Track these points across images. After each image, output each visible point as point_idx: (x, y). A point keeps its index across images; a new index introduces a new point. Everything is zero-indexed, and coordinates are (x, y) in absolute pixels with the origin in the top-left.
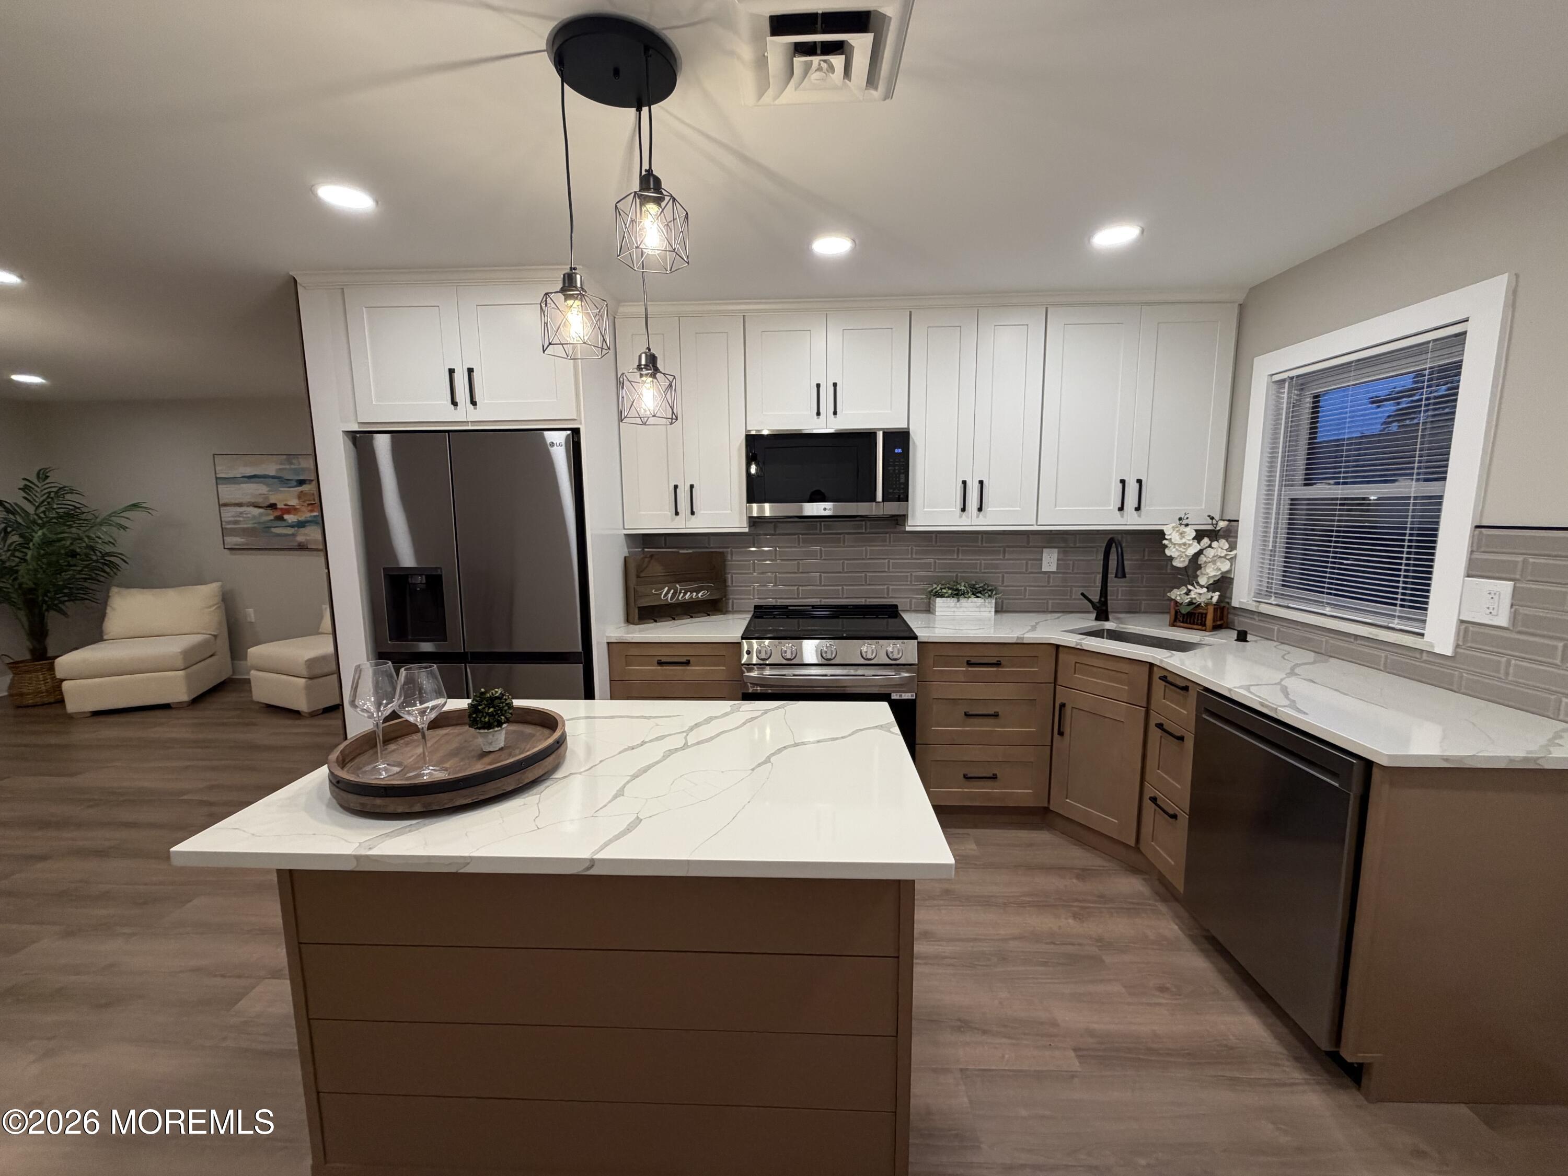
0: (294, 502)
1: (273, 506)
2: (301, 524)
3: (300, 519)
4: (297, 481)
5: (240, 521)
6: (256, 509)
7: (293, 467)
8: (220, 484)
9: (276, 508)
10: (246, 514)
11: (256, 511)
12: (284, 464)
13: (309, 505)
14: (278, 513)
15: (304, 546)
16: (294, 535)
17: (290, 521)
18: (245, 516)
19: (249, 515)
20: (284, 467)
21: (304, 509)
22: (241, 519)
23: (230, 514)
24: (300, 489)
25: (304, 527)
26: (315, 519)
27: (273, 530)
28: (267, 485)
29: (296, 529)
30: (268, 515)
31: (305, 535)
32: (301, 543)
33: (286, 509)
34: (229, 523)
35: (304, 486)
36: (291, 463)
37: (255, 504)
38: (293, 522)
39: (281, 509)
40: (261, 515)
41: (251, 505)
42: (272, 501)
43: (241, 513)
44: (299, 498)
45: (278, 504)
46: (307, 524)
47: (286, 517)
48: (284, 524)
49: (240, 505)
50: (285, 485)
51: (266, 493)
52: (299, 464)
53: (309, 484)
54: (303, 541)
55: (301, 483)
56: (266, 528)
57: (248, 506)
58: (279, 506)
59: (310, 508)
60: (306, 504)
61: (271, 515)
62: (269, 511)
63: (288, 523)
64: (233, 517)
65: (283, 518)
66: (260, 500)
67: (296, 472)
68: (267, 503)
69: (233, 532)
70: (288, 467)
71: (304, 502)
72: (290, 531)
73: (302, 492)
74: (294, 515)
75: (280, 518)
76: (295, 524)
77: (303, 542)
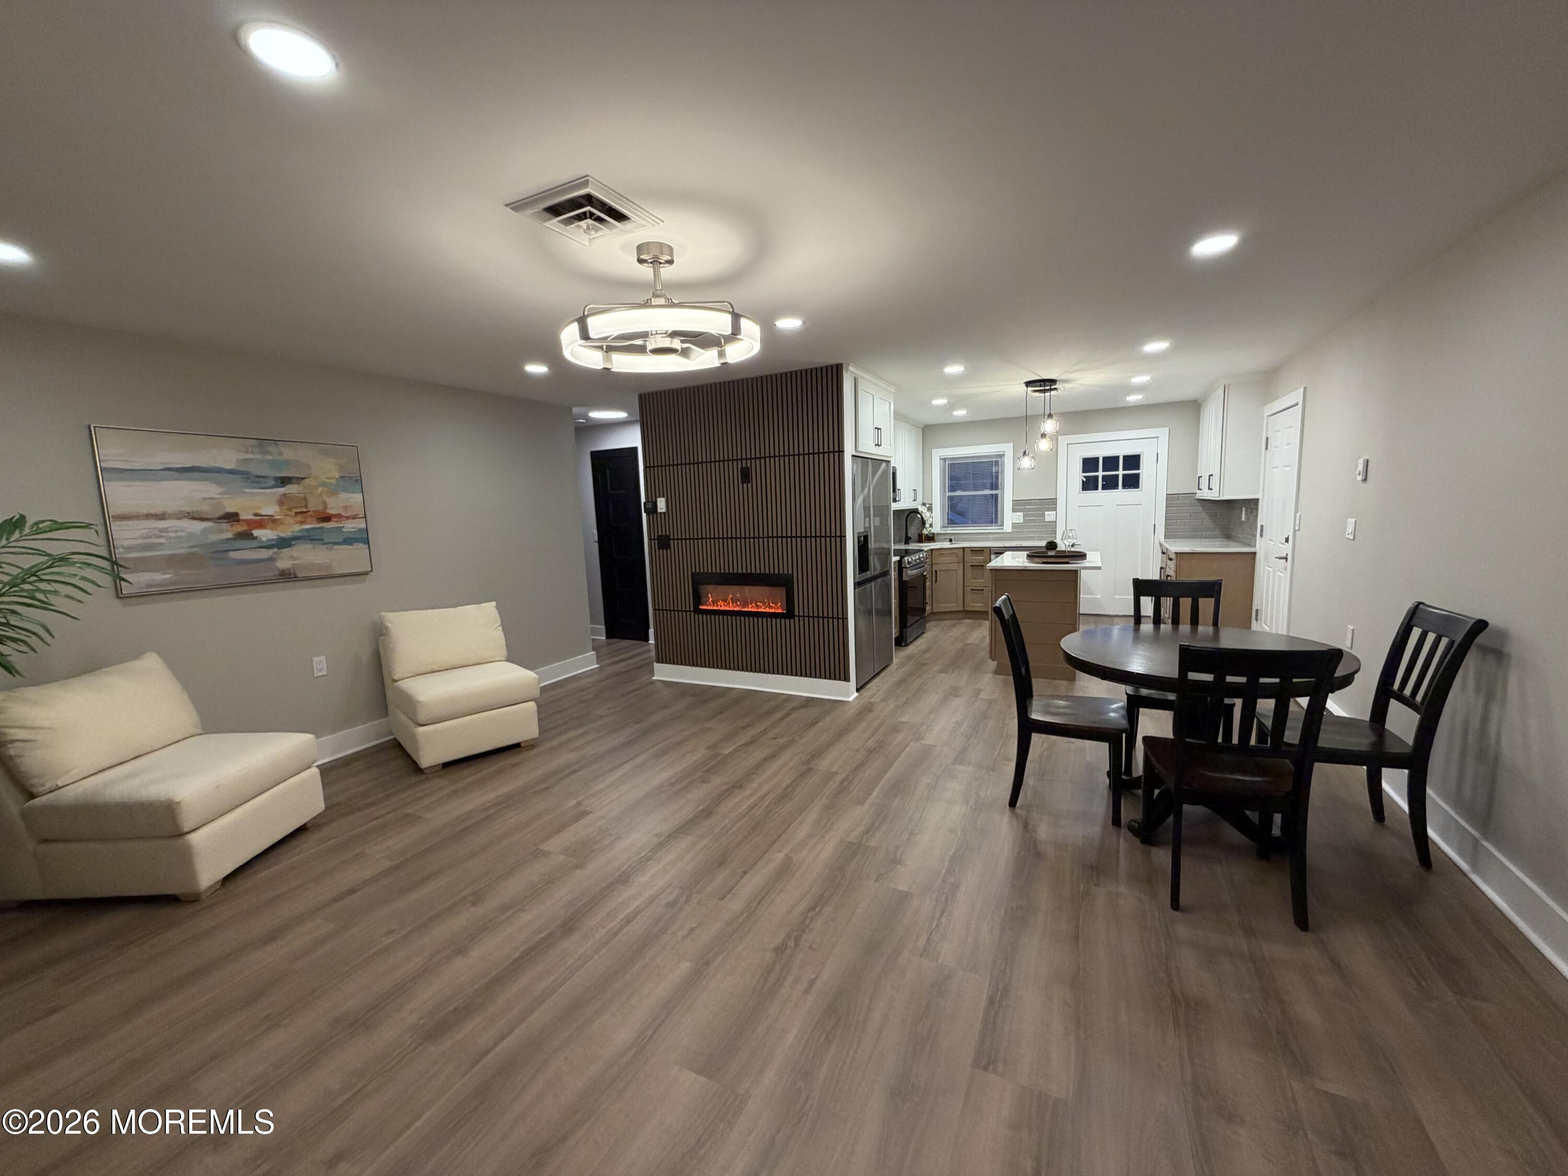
0: (271, 510)
1: (232, 517)
2: (283, 543)
3: (282, 535)
4: (276, 479)
5: (161, 544)
6: (196, 523)
7: (269, 457)
8: (109, 480)
9: (238, 521)
10: (176, 532)
11: (197, 527)
12: (253, 453)
13: (297, 514)
14: (241, 528)
15: (290, 574)
16: (271, 559)
17: (264, 539)
18: (172, 534)
19: (183, 534)
20: (250, 456)
21: (290, 520)
22: (162, 540)
23: (138, 534)
24: (281, 490)
25: (289, 546)
26: (307, 534)
27: (232, 555)
28: (219, 483)
29: (275, 550)
30: (221, 531)
31: (292, 558)
32: (284, 571)
33: (255, 521)
34: (130, 549)
35: (289, 487)
36: (266, 453)
37: (195, 515)
38: (268, 540)
39: (246, 521)
40: (204, 530)
41: (185, 517)
42: (230, 509)
43: (161, 530)
44: (281, 503)
45: (240, 513)
46: (293, 543)
47: (256, 533)
48: (255, 544)
49: (162, 517)
50: (257, 485)
51: (216, 496)
52: (280, 454)
53: (298, 484)
54: (290, 566)
55: (284, 481)
56: (219, 553)
57: (178, 518)
58: (242, 517)
59: (299, 518)
60: (293, 514)
61: (228, 532)
62: (225, 526)
63: (262, 542)
64: (142, 537)
65: (252, 534)
66: (205, 508)
67: (274, 465)
68: (221, 513)
69: (142, 565)
70: (260, 457)
71: (290, 509)
72: (265, 554)
73: (285, 494)
74: (272, 529)
75: (246, 536)
76: (274, 543)
77: (290, 569)
